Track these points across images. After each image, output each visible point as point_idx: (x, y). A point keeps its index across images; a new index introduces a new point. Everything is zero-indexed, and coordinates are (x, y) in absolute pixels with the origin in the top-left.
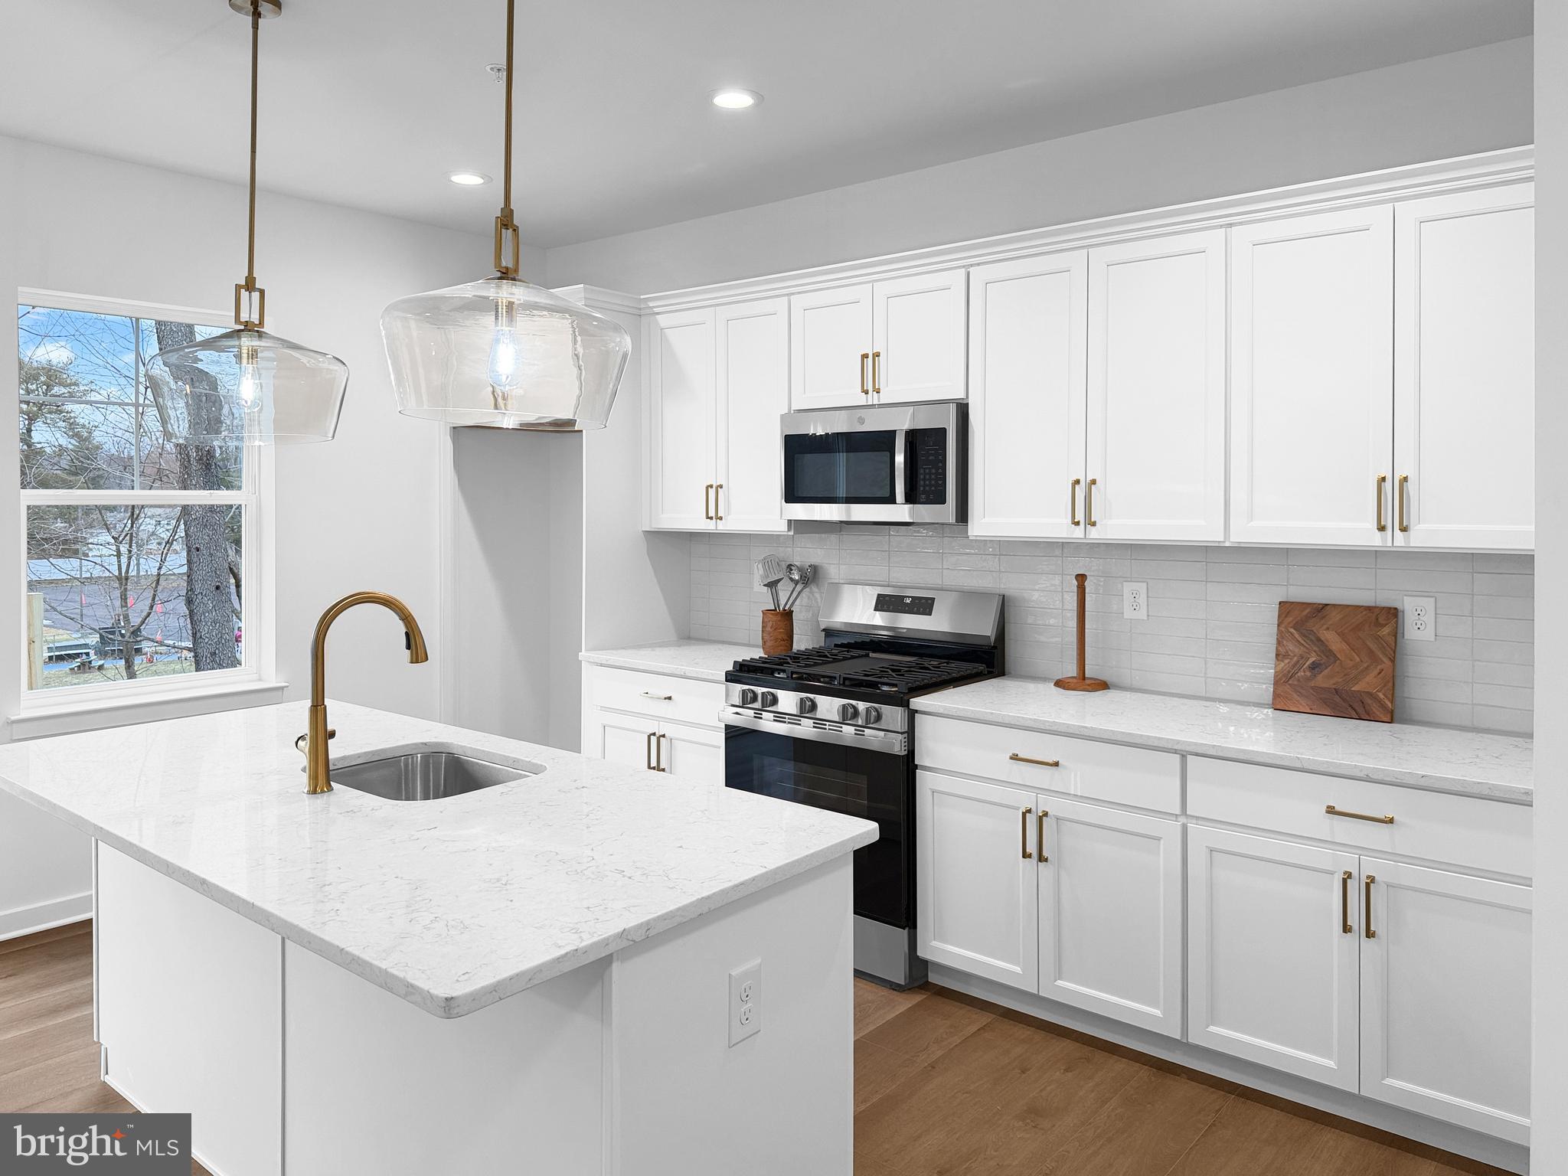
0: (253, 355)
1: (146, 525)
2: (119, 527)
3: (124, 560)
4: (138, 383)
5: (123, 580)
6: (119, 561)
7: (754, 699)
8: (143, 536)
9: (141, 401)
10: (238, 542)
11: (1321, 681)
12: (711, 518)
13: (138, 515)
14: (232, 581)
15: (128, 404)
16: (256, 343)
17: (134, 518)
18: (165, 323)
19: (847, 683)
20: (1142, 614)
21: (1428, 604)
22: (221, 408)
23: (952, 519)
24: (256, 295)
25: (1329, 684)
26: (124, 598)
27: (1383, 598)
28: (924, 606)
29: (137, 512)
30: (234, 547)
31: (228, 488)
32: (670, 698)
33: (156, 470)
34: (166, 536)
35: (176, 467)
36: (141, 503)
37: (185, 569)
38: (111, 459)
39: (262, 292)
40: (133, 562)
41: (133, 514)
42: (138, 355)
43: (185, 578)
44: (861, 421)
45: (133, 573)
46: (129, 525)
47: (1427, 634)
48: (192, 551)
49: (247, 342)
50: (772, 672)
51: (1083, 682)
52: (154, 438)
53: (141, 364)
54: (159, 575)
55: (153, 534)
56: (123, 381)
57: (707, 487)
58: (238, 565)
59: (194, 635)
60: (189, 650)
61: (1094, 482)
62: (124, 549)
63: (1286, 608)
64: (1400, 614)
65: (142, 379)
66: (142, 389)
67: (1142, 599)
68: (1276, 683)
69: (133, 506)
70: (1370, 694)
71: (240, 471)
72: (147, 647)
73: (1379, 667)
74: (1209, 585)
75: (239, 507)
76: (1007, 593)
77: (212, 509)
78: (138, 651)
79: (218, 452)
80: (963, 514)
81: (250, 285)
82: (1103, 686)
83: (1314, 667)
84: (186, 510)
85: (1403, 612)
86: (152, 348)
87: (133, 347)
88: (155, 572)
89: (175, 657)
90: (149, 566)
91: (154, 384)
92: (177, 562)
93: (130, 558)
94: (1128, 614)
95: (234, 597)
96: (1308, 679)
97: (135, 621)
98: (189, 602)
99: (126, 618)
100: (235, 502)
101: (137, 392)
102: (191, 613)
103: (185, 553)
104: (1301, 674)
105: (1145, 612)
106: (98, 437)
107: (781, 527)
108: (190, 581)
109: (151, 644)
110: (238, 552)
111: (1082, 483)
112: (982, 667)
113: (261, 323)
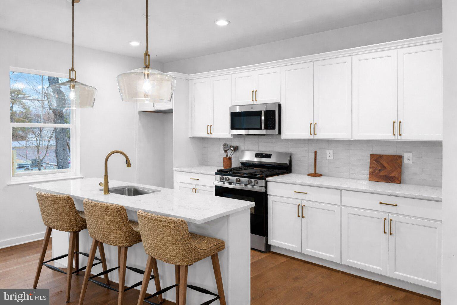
0: (74, 87)
1: (44, 132)
2: (37, 133)
3: (38, 142)
4: (42, 94)
5: (38, 147)
6: (37, 142)
7: (223, 179)
8: (43, 135)
9: (43, 99)
10: (69, 138)
11: (382, 174)
12: (209, 134)
13: (42, 130)
14: (68, 148)
15: (39, 100)
16: (75, 84)
17: (41, 131)
18: (51, 77)
19: (249, 174)
20: (332, 158)
21: (410, 155)
22: (66, 101)
23: (277, 133)
24: (74, 72)
25: (384, 174)
26: (38, 152)
27: (398, 153)
28: (269, 156)
29: (42, 129)
30: (68, 138)
31: (67, 123)
32: (199, 179)
33: (47, 118)
34: (50, 136)
35: (53, 117)
36: (43, 127)
37: (55, 144)
38: (35, 115)
39: (75, 71)
40: (41, 142)
41: (41, 129)
42: (42, 86)
43: (55, 147)
44: (252, 108)
45: (40, 145)
46: (40, 132)
47: (411, 162)
48: (57, 140)
49: (72, 84)
50: (227, 172)
51: (316, 174)
52: (47, 109)
53: (43, 89)
54: (48, 146)
55: (46, 135)
56: (38, 94)
57: (208, 126)
58: (69, 143)
59: (57, 162)
60: (56, 166)
61: (316, 124)
62: (38, 139)
63: (372, 156)
64: (403, 157)
65: (43, 93)
66: (44, 96)
67: (332, 154)
68: (370, 174)
69: (41, 128)
70: (394, 177)
71: (70, 118)
72: (44, 165)
73: (397, 170)
74: (351, 150)
75: (70, 128)
76: (292, 153)
77: (62, 129)
78: (42, 166)
79: (64, 114)
80: (280, 132)
81: (73, 70)
82: (321, 175)
83: (380, 170)
84: (55, 129)
85: (404, 157)
86: (47, 85)
87: (41, 84)
88: (47, 145)
89: (52, 167)
90: (45, 143)
91: (47, 94)
92: (53, 142)
93: (40, 141)
94: (328, 157)
95: (68, 152)
96: (378, 173)
97: (41, 158)
98: (56, 153)
99: (39, 157)
100: (68, 127)
101: (42, 97)
102: (57, 156)
103: (55, 140)
104: (376, 172)
105: (333, 157)
106: (31, 109)
107: (229, 136)
108: (56, 148)
109: (45, 164)
110: (69, 140)
111: (313, 124)
112: (285, 171)
113: (75, 79)
